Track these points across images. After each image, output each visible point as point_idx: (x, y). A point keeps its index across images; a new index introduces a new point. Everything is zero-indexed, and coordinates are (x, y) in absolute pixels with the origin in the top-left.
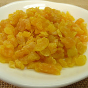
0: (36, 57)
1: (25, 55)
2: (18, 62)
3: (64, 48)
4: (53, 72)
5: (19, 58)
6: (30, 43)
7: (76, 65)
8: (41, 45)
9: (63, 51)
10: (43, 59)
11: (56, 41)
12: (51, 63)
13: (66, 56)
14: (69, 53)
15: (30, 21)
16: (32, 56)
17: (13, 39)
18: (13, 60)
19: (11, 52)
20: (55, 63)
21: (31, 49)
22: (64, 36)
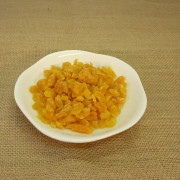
1: (63, 118)
2: (58, 124)
3: (97, 111)
4: (85, 132)
5: (58, 120)
6: (68, 107)
7: (106, 126)
8: (77, 110)
9: (95, 114)
10: (78, 122)
11: (90, 105)
12: (84, 124)
13: (99, 119)
14: (102, 116)
15: (68, 84)
16: (70, 119)
17: (53, 103)
18: (54, 121)
19: (52, 115)
20: (88, 124)
21: (68, 112)
22: (97, 100)
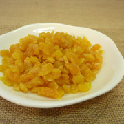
0: (40, 82)
1: (30, 79)
13: (71, 83)
14: (75, 79)
17: (20, 64)
20: (57, 87)
22: (70, 62)
